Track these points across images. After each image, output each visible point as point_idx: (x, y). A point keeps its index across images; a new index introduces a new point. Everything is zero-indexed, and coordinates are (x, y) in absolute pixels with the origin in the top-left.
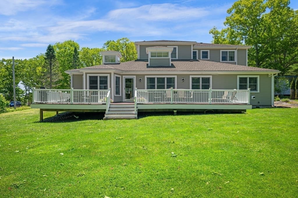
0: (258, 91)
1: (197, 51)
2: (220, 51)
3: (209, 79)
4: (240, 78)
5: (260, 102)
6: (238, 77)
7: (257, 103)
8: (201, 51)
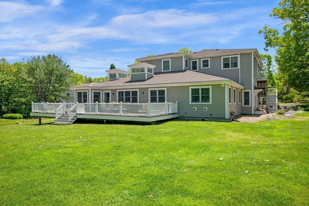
0: (211, 103)
1: (198, 60)
2: (221, 58)
3: (164, 91)
4: (192, 89)
5: (212, 114)
6: (190, 88)
7: (209, 115)
8: (202, 60)
